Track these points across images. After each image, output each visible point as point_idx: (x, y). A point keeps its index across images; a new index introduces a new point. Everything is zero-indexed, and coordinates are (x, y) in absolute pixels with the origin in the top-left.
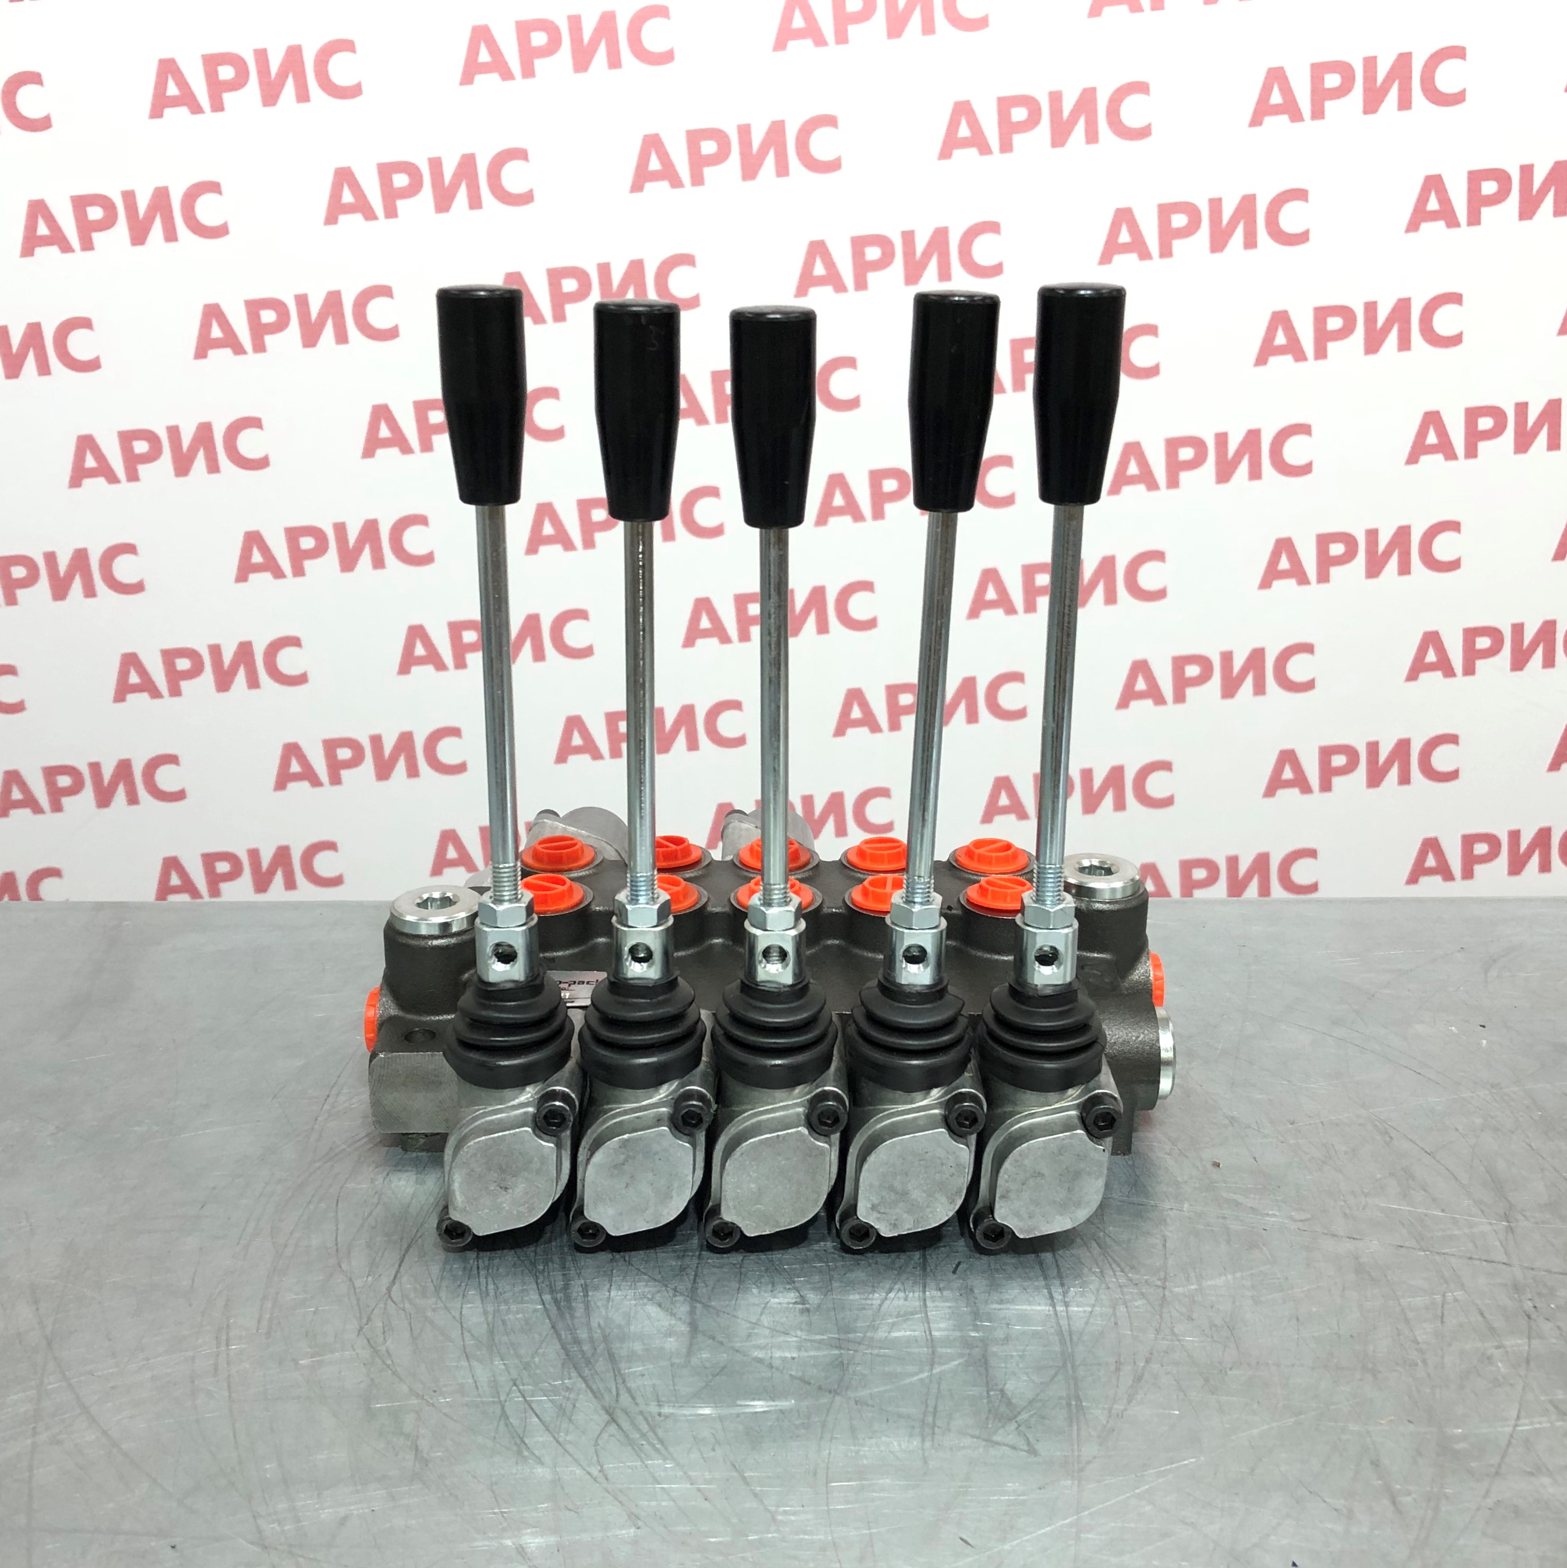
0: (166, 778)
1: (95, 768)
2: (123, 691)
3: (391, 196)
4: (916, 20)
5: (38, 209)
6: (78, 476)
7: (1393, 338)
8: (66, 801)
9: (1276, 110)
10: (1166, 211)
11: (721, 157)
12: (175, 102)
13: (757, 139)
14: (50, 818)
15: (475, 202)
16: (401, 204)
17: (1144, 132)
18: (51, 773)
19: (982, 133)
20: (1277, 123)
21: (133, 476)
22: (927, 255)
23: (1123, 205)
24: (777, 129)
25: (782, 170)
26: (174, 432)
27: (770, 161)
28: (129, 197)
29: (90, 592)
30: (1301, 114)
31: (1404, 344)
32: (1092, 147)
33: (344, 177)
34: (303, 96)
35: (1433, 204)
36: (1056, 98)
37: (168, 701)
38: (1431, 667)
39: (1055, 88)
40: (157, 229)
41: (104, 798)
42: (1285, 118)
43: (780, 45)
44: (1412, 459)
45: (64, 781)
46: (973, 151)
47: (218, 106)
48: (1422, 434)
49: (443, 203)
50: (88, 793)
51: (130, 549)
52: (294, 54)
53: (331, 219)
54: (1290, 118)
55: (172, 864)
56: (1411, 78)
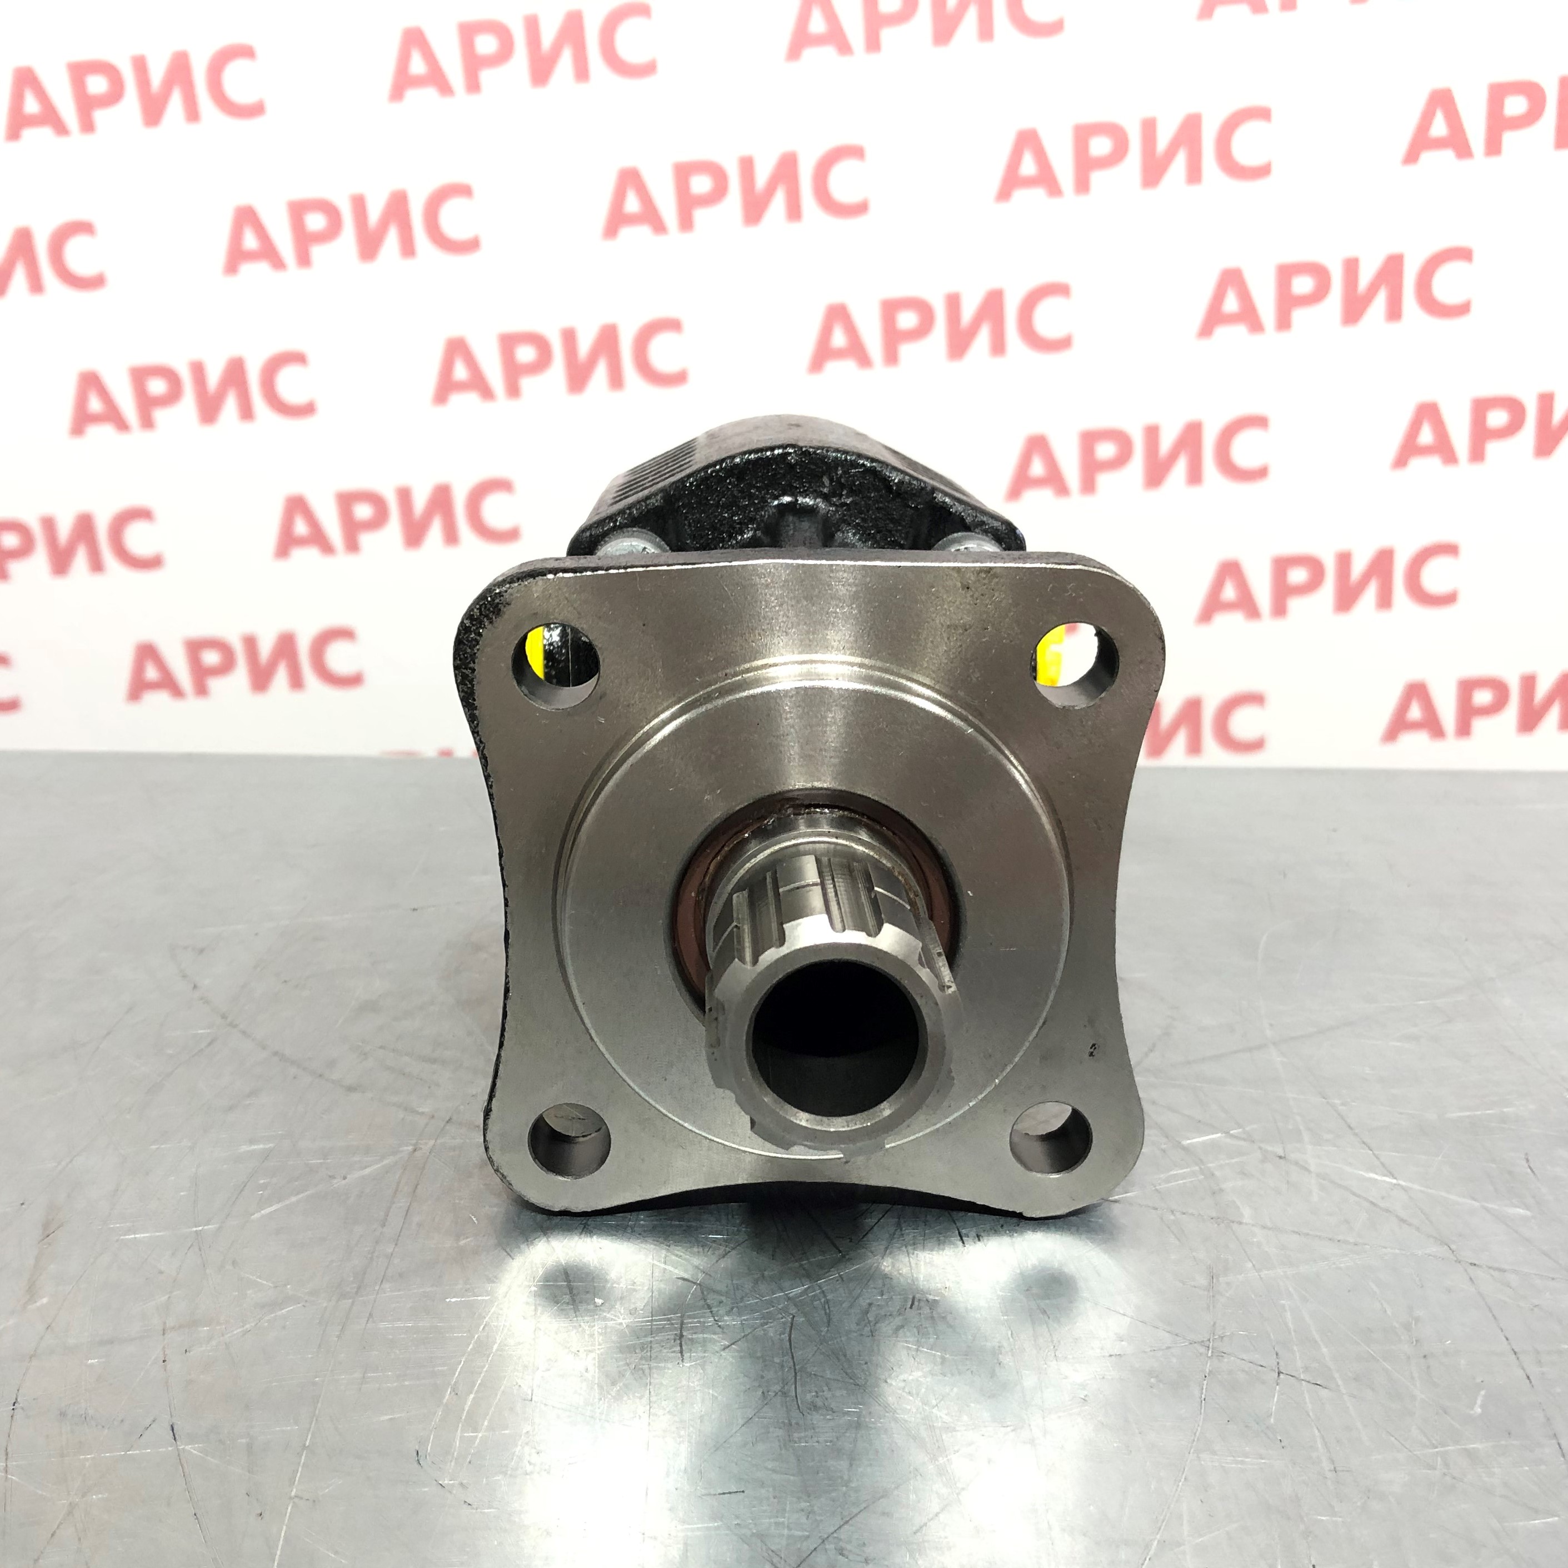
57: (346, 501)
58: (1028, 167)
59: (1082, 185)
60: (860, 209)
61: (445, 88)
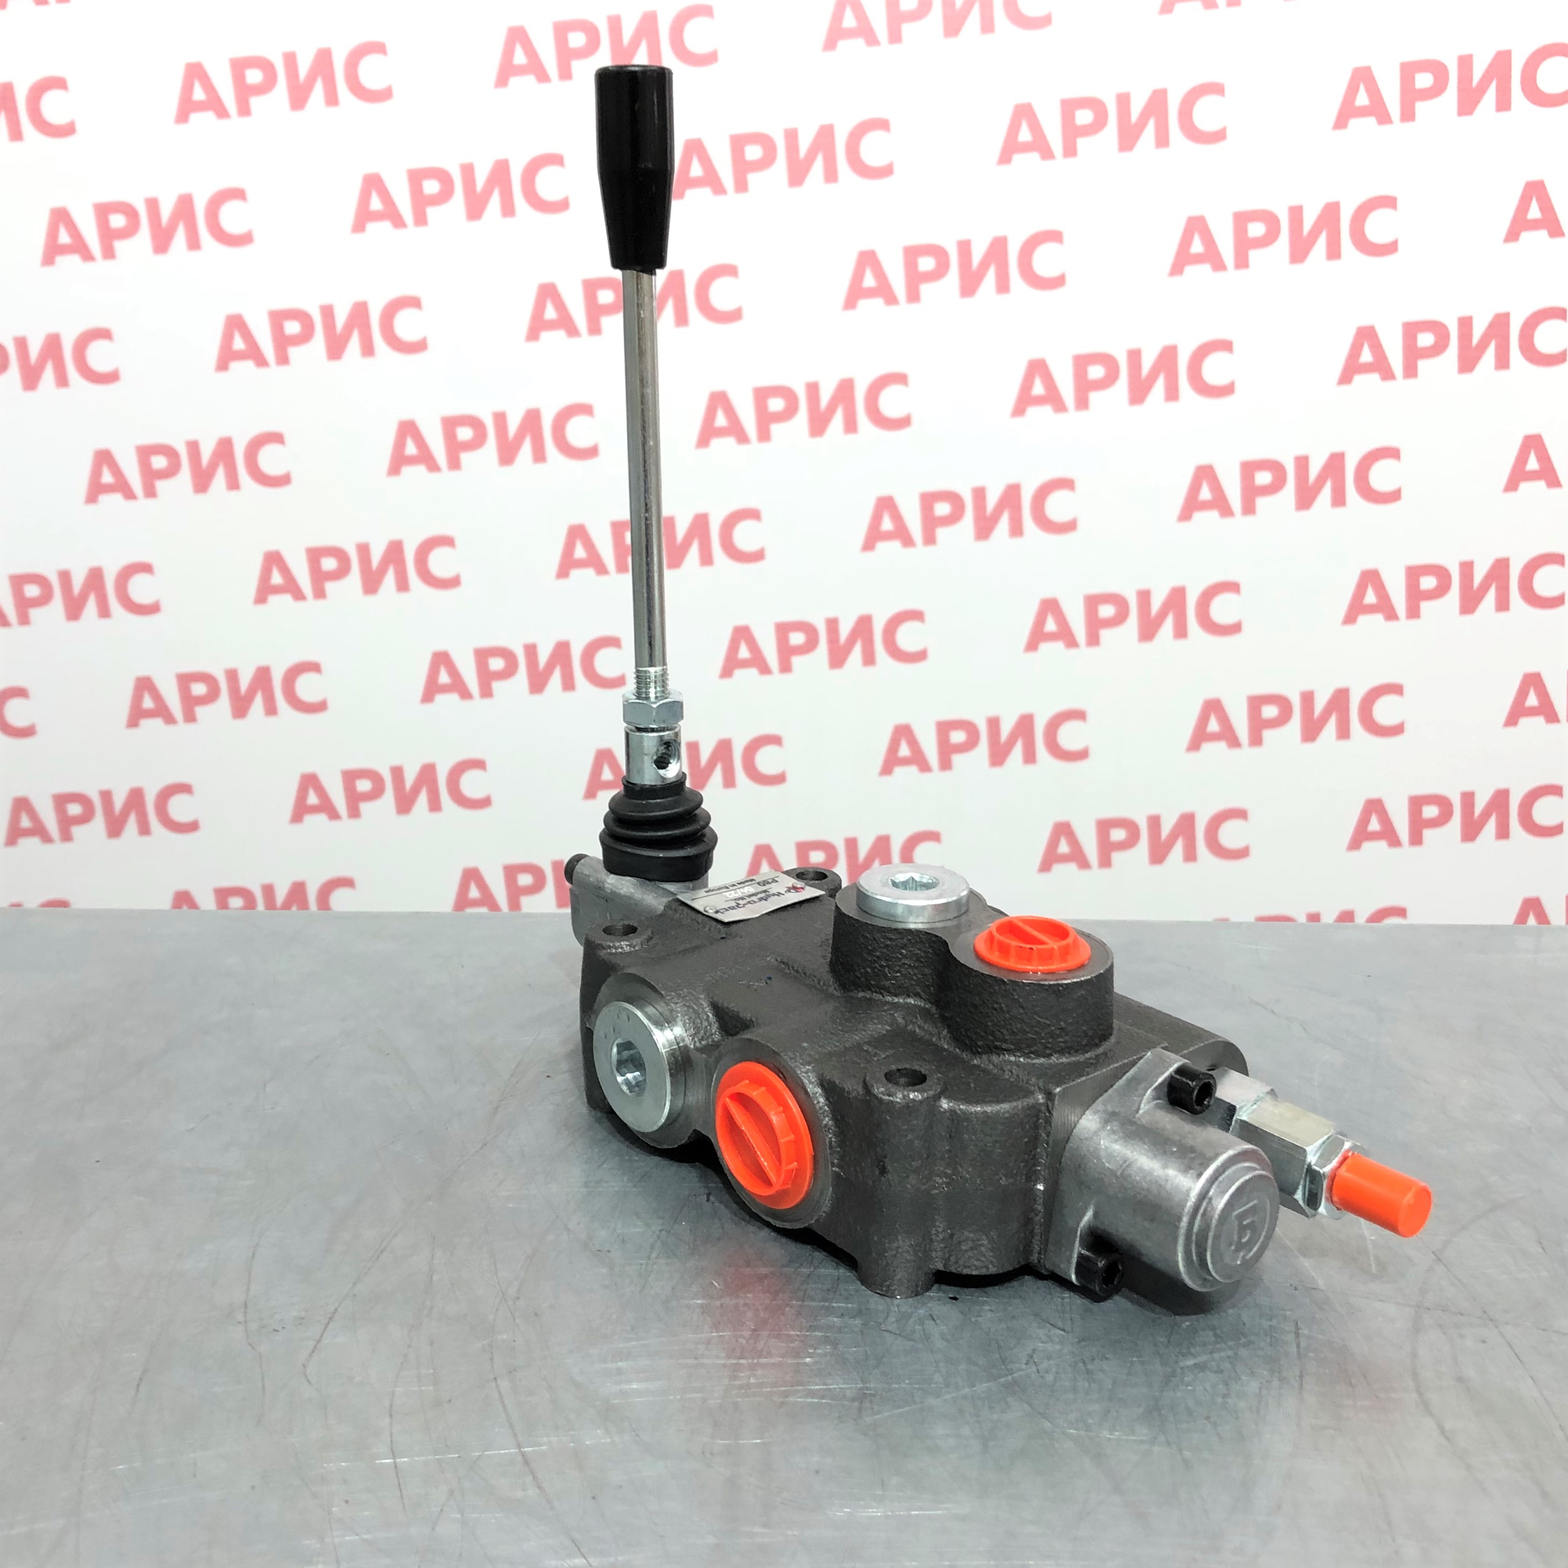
0: (179, 808)
1: (106, 796)
2: (136, 716)
3: (421, 203)
4: (974, 19)
5: (61, 217)
6: (95, 491)
7: (1490, 355)
8: (76, 831)
9: (1363, 112)
10: (1241, 220)
11: (767, 161)
12: (201, 107)
13: (804, 144)
14: (58, 847)
15: (508, 210)
16: (431, 212)
17: (1219, 136)
18: (61, 801)
19: (1043, 137)
20: (1363, 126)
21: (150, 492)
22: (984, 265)
23: (1195, 213)
24: (825, 135)
25: (831, 175)
26: (193, 447)
27: (818, 167)
28: (153, 205)
29: (104, 612)
30: (1388, 115)
31: (1502, 362)
32: (1163, 151)
33: (373, 183)
34: (332, 99)
35: (1534, 212)
36: (1124, 100)
37: (182, 728)
38: (1532, 712)
39: (1123, 89)
40: (180, 236)
41: (115, 828)
42: (1372, 120)
43: (830, 44)
44: (1512, 485)
45: (74, 809)
46: (1035, 156)
47: (244, 110)
48: (1521, 459)
49: (475, 210)
50: (98, 823)
51: (146, 568)
52: (324, 59)
53: (359, 226)
54: (1377, 120)
55: (183, 899)
56: (1510, 77)
57: (482, 655)
58: (1038, 389)
59: (1082, 403)
60: (904, 422)
61: (572, 331)
